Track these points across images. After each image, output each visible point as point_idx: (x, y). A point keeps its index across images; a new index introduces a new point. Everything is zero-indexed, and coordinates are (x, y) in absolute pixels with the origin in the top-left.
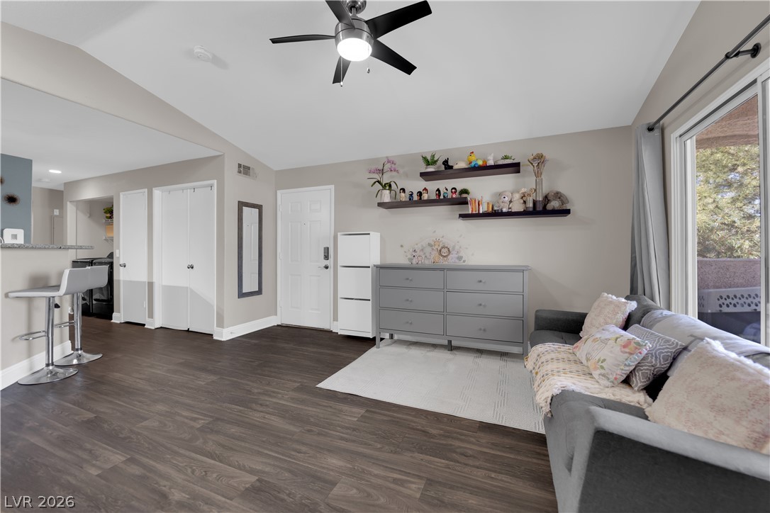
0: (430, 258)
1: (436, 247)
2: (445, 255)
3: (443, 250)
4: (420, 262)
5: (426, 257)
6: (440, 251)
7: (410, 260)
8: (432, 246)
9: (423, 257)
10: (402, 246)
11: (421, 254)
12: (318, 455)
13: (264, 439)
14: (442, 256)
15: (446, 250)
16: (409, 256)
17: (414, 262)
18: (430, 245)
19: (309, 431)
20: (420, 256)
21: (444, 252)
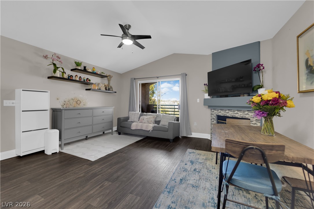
0: (73, 105)
1: (75, 100)
2: (79, 103)
3: (78, 102)
4: (68, 107)
5: (70, 104)
6: (77, 102)
7: (63, 106)
8: (73, 100)
9: (69, 104)
10: (58, 99)
11: (68, 103)
14: (78, 104)
15: (79, 101)
16: (62, 104)
17: (65, 107)
18: (72, 99)
20: (67, 104)
21: (79, 102)
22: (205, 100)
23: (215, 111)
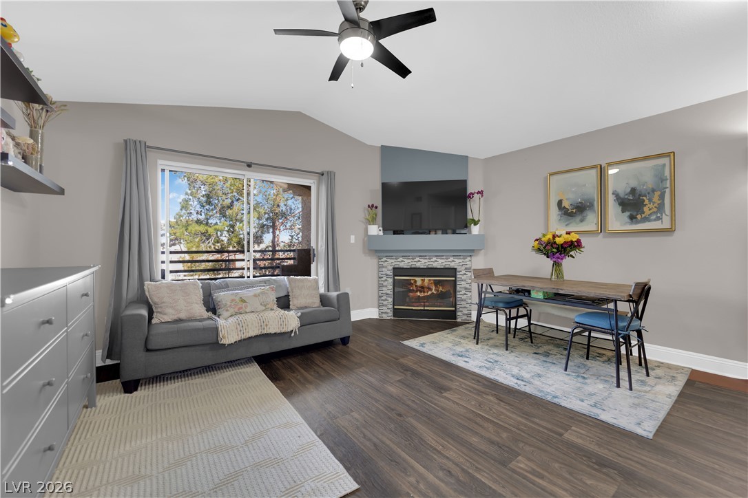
12: (401, 396)
13: (441, 419)
19: (400, 415)
22: (371, 238)
23: (390, 261)
